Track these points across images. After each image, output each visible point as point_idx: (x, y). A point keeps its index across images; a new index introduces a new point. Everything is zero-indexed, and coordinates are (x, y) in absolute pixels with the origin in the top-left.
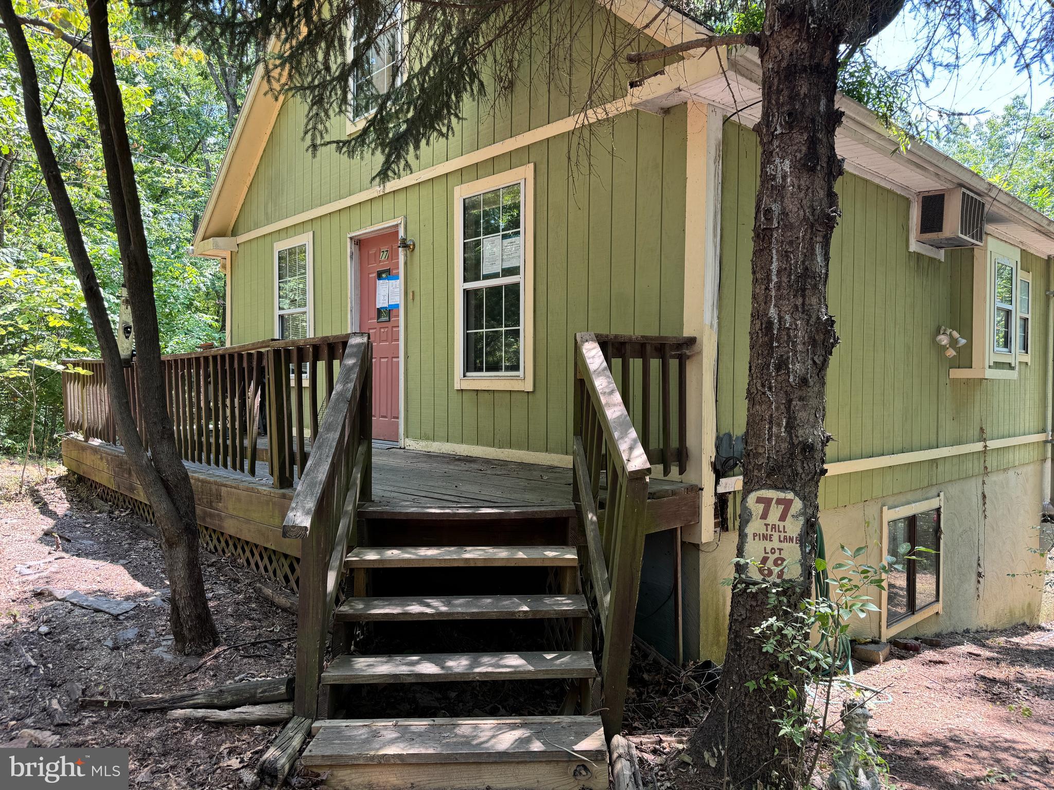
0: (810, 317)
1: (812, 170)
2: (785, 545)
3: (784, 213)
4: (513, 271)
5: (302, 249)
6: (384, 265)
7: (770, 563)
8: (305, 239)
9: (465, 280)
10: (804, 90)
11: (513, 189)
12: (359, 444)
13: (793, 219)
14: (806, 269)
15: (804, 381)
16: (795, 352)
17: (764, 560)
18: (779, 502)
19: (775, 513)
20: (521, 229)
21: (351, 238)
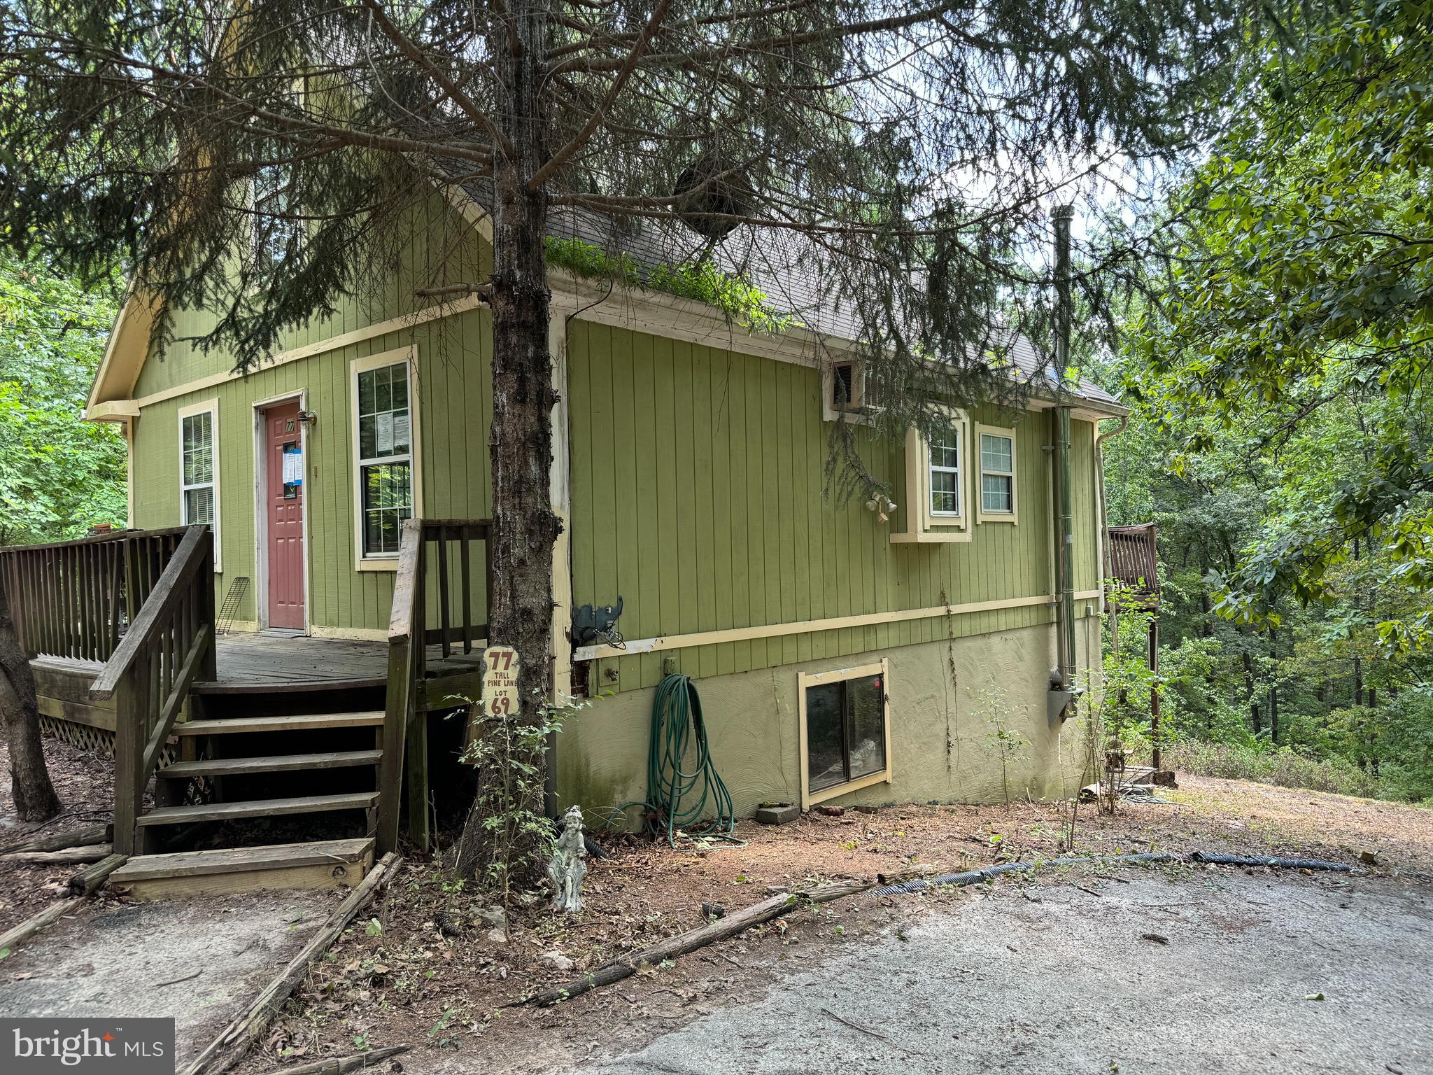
0: (526, 512)
1: (523, 401)
2: (508, 688)
3: (503, 434)
4: (403, 450)
5: (207, 416)
6: (289, 438)
7: (499, 704)
8: (209, 405)
9: (362, 457)
10: (514, 340)
11: (400, 369)
12: (199, 628)
13: (509, 439)
14: (521, 477)
15: (522, 562)
16: (515, 540)
17: (496, 700)
18: (504, 654)
19: (502, 662)
20: (409, 408)
21: (256, 408)
